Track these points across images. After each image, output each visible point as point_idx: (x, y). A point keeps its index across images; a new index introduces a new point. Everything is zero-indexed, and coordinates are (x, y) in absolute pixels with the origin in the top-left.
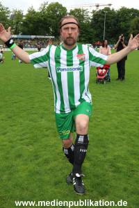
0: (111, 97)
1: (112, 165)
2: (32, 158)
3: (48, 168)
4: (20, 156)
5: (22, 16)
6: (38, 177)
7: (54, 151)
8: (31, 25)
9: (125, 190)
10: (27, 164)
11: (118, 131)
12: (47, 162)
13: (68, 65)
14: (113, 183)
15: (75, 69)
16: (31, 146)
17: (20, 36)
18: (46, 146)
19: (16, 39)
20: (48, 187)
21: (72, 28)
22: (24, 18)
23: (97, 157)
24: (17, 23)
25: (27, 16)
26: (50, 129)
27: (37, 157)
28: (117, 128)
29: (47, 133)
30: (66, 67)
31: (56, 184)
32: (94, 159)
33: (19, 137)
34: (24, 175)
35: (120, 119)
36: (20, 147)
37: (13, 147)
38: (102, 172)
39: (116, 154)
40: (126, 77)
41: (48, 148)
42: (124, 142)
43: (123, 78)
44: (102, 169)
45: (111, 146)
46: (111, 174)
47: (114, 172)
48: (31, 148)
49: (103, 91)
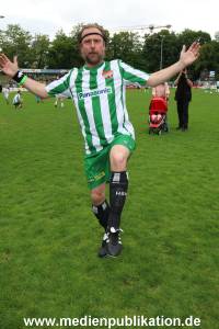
0: (168, 153)
1: (167, 245)
2: (58, 234)
3: (78, 248)
4: (40, 232)
5: (48, 43)
6: (64, 260)
7: (87, 225)
8: (60, 56)
9: (184, 278)
10: (50, 243)
11: (177, 198)
12: (77, 240)
13: (91, 88)
14: (168, 268)
15: (101, 92)
16: (56, 219)
17: (45, 70)
18: (77, 218)
19: (40, 74)
20: (78, 274)
21: (96, 41)
22: (51, 46)
23: (146, 234)
24: (41, 52)
25: (55, 43)
26: (83, 195)
27: (63, 233)
28: (175, 195)
29: (79, 201)
30: (90, 91)
31: (89, 269)
32: (142, 236)
33: (40, 207)
34: (45, 257)
35: (179, 182)
36: (41, 220)
37: (31, 220)
38: (152, 253)
39: (173, 229)
40: (189, 125)
41: (79, 222)
42: (185, 214)
43: (186, 127)
44: (153, 250)
45: (166, 219)
46: (165, 256)
47: (169, 253)
48: (56, 222)
49: (158, 144)
